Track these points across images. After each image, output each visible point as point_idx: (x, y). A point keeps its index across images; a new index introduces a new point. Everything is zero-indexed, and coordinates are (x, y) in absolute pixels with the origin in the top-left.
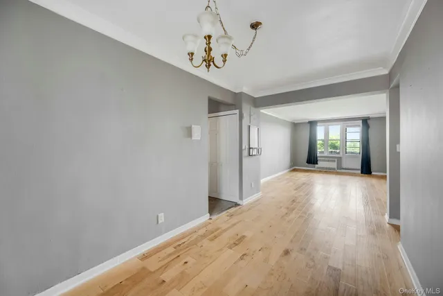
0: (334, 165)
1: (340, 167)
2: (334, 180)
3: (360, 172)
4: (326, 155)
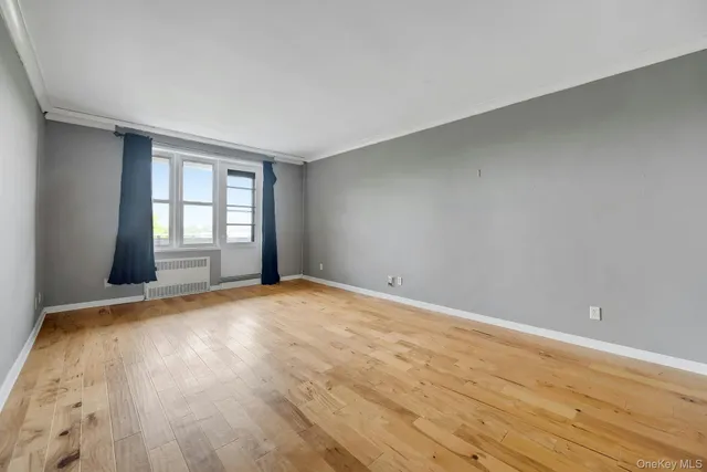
1: (217, 278)
4: (175, 247)
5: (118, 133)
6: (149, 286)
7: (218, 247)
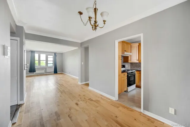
0: (43, 71)
1: (46, 72)
2: (43, 78)
3: (53, 73)
4: (39, 67)
5: (30, 51)
6: (35, 73)
7: (46, 67)
